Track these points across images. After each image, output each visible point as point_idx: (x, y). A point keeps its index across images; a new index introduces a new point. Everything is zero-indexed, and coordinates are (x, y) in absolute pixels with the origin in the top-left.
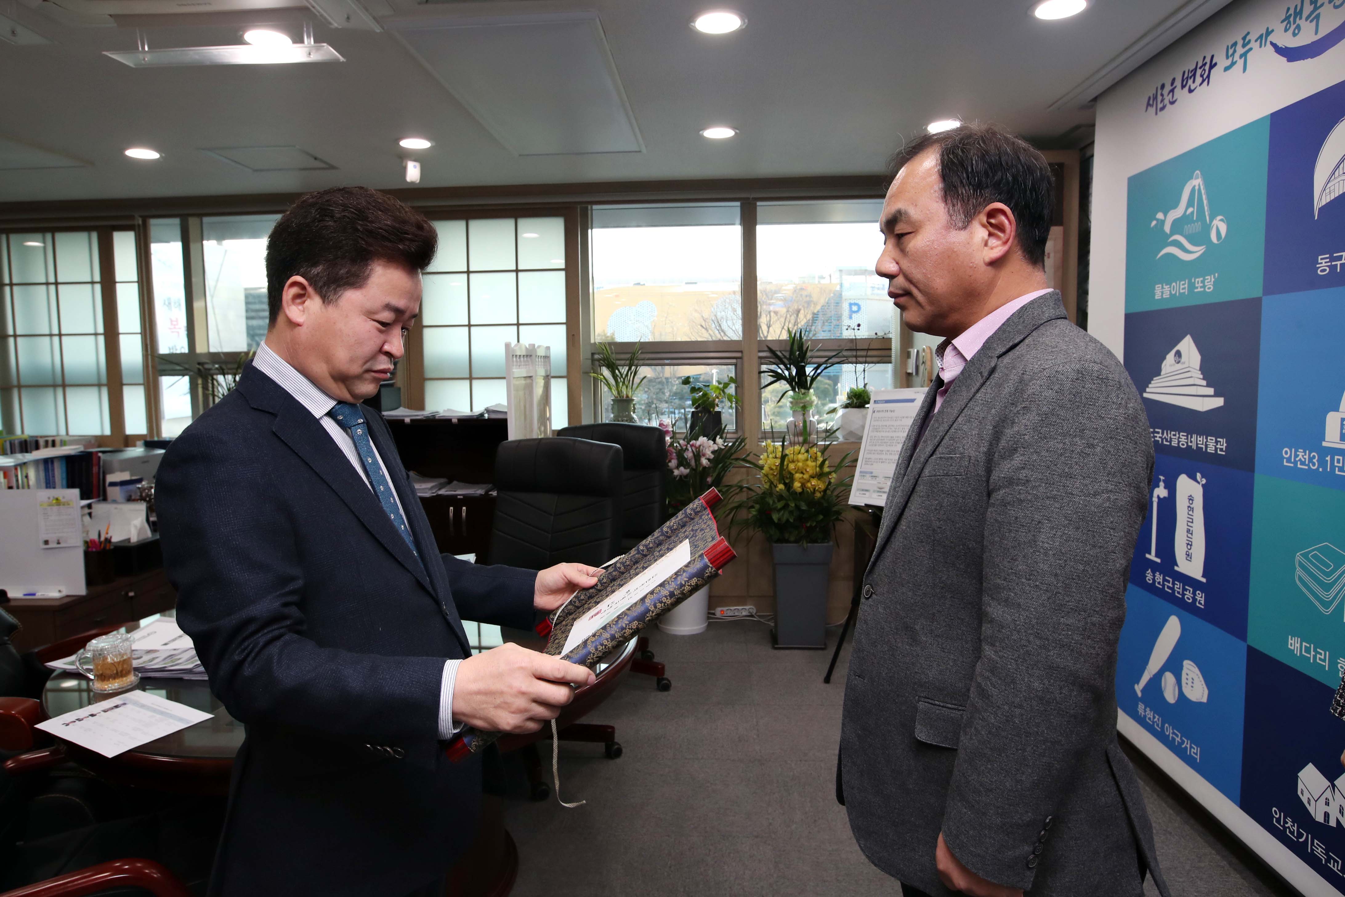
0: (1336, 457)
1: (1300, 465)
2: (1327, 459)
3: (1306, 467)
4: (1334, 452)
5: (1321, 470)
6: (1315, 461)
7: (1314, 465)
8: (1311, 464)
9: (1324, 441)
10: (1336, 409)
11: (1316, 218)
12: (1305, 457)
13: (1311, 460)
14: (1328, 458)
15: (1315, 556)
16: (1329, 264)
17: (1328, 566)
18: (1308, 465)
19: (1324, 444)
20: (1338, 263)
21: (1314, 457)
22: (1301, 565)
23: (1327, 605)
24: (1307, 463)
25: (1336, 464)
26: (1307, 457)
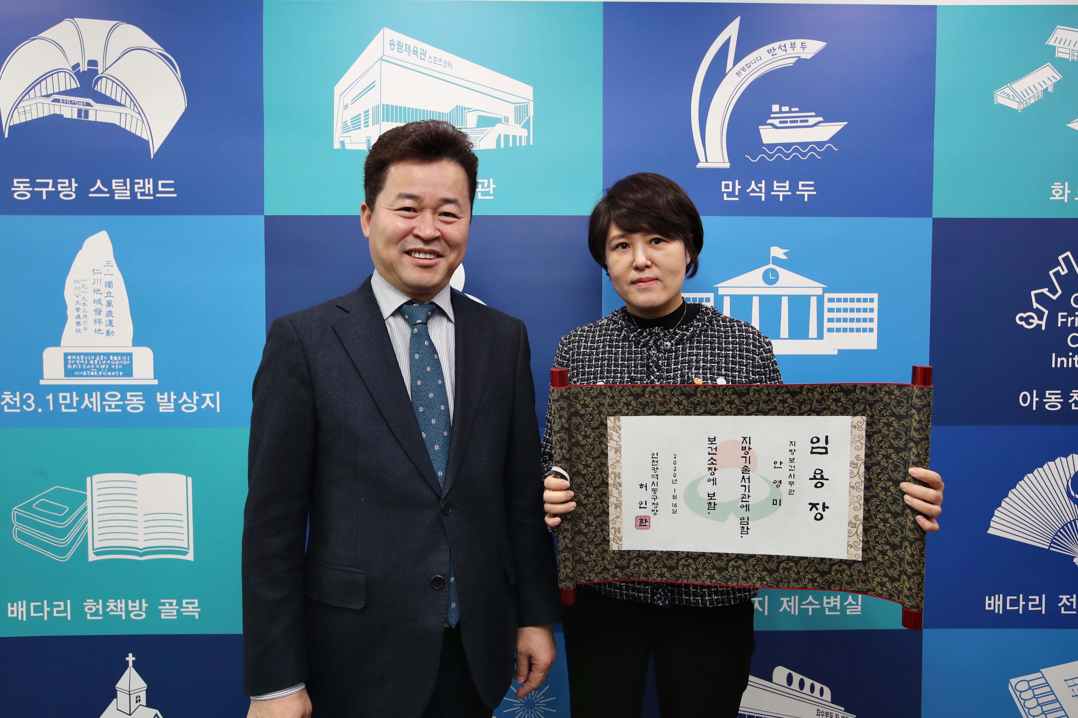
0: (61, 395)
1: (8, 408)
2: (48, 397)
3: (19, 411)
4: (56, 389)
5: (40, 410)
6: (30, 402)
7: (29, 406)
8: (24, 407)
9: (42, 378)
10: (57, 343)
11: (6, 136)
12: (14, 399)
13: (23, 402)
14: (50, 397)
15: (41, 505)
16: (31, 189)
17: (61, 510)
18: (21, 408)
19: (42, 382)
20: (44, 190)
21: (29, 398)
22: (20, 519)
23: (63, 552)
24: (18, 405)
25: (61, 401)
26: (18, 399)
